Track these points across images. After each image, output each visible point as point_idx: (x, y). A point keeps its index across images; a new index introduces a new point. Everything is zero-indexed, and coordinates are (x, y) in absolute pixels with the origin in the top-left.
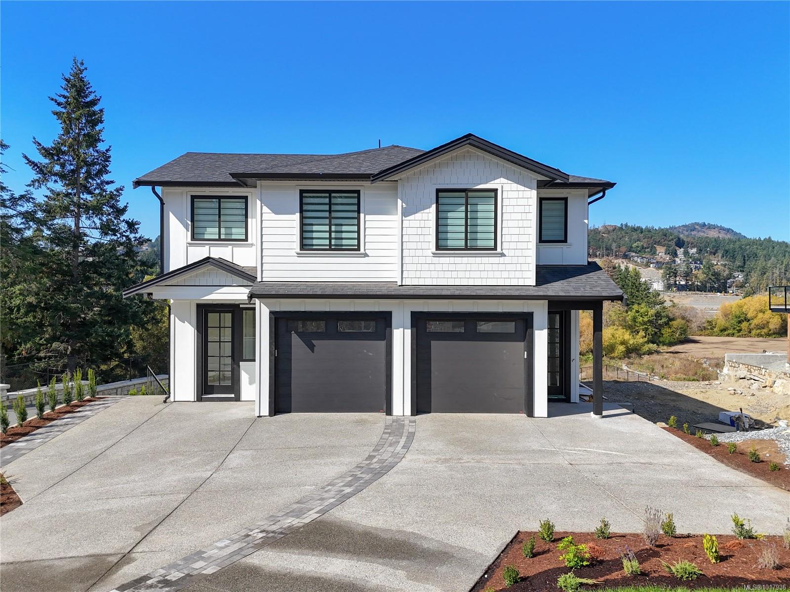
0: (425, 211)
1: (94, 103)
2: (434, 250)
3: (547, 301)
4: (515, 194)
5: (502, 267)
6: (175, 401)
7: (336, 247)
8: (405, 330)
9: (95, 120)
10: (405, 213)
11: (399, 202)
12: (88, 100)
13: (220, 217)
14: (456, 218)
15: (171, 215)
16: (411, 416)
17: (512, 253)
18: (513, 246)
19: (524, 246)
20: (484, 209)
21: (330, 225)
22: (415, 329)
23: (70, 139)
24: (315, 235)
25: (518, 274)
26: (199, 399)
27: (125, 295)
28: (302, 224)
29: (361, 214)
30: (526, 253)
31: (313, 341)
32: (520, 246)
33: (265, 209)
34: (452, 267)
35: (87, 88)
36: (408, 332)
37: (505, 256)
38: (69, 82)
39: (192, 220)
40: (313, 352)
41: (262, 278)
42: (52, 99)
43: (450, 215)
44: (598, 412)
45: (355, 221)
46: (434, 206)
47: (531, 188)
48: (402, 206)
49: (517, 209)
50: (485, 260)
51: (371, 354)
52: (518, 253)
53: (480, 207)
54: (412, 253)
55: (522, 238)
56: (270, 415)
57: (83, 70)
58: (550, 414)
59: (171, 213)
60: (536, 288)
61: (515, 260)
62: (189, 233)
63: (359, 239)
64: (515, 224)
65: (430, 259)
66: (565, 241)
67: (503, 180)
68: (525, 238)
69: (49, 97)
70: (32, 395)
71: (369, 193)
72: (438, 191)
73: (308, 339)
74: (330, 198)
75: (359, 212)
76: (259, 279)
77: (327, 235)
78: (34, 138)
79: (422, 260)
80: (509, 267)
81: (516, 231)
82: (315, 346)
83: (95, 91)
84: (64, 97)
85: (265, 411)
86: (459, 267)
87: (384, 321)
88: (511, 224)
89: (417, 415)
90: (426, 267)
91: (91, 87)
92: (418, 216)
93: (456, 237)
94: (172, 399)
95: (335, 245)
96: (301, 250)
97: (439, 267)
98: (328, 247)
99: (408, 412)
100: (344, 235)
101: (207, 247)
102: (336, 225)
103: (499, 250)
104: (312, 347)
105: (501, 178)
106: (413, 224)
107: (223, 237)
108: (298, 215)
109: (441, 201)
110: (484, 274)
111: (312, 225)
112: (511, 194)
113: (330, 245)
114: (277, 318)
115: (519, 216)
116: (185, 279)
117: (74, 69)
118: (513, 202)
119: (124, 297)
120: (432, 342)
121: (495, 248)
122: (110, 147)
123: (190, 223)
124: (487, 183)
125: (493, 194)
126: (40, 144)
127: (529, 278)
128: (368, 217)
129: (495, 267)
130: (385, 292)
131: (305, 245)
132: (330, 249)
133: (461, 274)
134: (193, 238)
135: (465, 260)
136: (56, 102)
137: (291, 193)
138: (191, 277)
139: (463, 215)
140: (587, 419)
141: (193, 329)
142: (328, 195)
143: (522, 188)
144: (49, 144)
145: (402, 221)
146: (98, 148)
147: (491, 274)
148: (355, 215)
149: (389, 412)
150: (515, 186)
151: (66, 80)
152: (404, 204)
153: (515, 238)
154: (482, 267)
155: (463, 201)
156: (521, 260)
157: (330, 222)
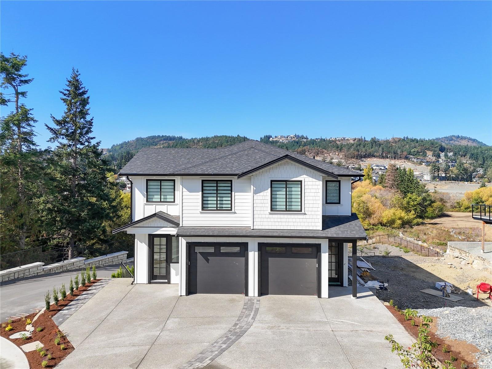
0: (265, 191)
1: (84, 93)
2: (269, 211)
3: (328, 239)
4: (311, 183)
5: (305, 220)
6: (137, 284)
7: (219, 209)
8: (255, 252)
9: (85, 102)
10: (255, 192)
11: (252, 186)
12: (81, 91)
13: (161, 190)
14: (281, 195)
15: (136, 189)
16: (258, 296)
17: (310, 213)
18: (310, 209)
19: (316, 209)
20: (295, 190)
21: (217, 197)
22: (260, 252)
23: (71, 115)
24: (209, 202)
25: (313, 224)
26: (150, 282)
27: (113, 233)
28: (203, 197)
29: (233, 192)
30: (317, 213)
31: (208, 257)
32: (314, 209)
33: (184, 190)
34: (279, 220)
35: (80, 85)
36: (257, 253)
37: (306, 215)
38: (70, 83)
39: (147, 192)
40: (208, 263)
41: (182, 225)
42: (61, 92)
43: (278, 193)
44: (355, 296)
45: (230, 195)
46: (270, 189)
47: (319, 180)
48: (253, 189)
49: (313, 191)
50: (296, 216)
51: (238, 264)
52: (313, 213)
53: (293, 189)
54: (259, 212)
55: (315, 205)
56: (187, 295)
57: (78, 75)
58: (330, 296)
59: (136, 188)
60: (322, 232)
61: (311, 217)
62: (145, 199)
63: (231, 204)
64: (311, 198)
65: (268, 216)
66: (339, 203)
67: (305, 176)
68: (317, 206)
69: (59, 91)
70: (55, 268)
71: (236, 182)
72: (272, 181)
73: (206, 255)
74: (217, 183)
75: (232, 191)
76: (181, 225)
77: (215, 202)
78: (51, 115)
79: (264, 216)
80: (308, 220)
81: (312, 202)
82: (209, 260)
83: (85, 87)
84: (68, 90)
85: (184, 293)
86: (283, 220)
87: (244, 247)
88: (309, 198)
89: (261, 296)
90: (265, 220)
91: (83, 84)
92: (262, 194)
93: (281, 204)
94: (135, 282)
95: (220, 207)
96: (202, 210)
97: (272, 220)
98: (216, 209)
99: (256, 294)
100: (224, 202)
101: (154, 205)
102: (220, 197)
103: (303, 212)
104: (208, 260)
105: (304, 175)
106: (259, 198)
107: (162, 200)
108: (201, 193)
109: (273, 186)
110: (295, 224)
111: (208, 197)
112: (309, 183)
113: (217, 207)
114: (190, 247)
115: (313, 194)
116: (143, 224)
117: (73, 74)
118: (310, 187)
119: (113, 234)
120: (269, 258)
121: (301, 211)
122: (93, 117)
123: (146, 193)
124: (297, 178)
125: (300, 183)
126: (54, 118)
127: (319, 226)
128: (236, 194)
129: (301, 220)
130: (244, 234)
131: (204, 208)
132: (217, 210)
133: (284, 224)
134: (147, 201)
135: (286, 216)
136: (63, 93)
137: (197, 182)
138: (146, 222)
139: (284, 193)
140: (349, 299)
141: (147, 246)
142: (216, 182)
143: (315, 180)
144: (60, 118)
145: (253, 196)
146: (86, 119)
147: (299, 224)
148: (230, 192)
149: (247, 294)
150: (311, 179)
151: (69, 81)
152: (254, 188)
153: (311, 205)
154: (294, 220)
155: (284, 186)
156: (315, 217)
157: (217, 195)
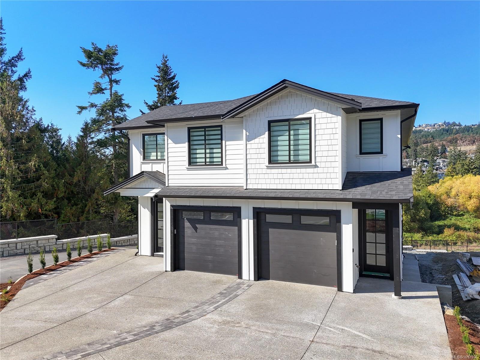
0: (261, 137)
1: (173, 78)
2: (267, 164)
3: (352, 202)
4: (325, 120)
6: (141, 255)
8: (250, 220)
10: (248, 139)
11: (244, 131)
13: (157, 146)
14: (283, 141)
15: (133, 146)
16: (254, 281)
17: (323, 165)
18: (324, 159)
19: (332, 159)
20: (303, 132)
21: (205, 149)
22: (256, 220)
23: (161, 99)
24: (198, 156)
25: (328, 181)
26: (153, 255)
27: (105, 194)
28: (190, 149)
29: (223, 141)
30: (333, 164)
31: (197, 225)
32: (329, 159)
33: (169, 140)
34: (280, 176)
36: (251, 222)
37: (318, 167)
38: (160, 68)
39: (144, 149)
40: (197, 232)
41: (168, 184)
42: (153, 79)
43: (279, 138)
44: (398, 294)
45: (219, 146)
46: (267, 133)
47: (337, 115)
48: (246, 134)
49: (327, 131)
50: (303, 170)
51: (230, 235)
52: (328, 165)
53: (300, 132)
54: (253, 166)
55: (330, 153)
56: (171, 271)
57: (167, 61)
60: (341, 192)
61: (326, 170)
62: (142, 157)
63: (222, 157)
64: (325, 143)
65: (264, 171)
66: (381, 152)
67: (315, 111)
68: (334, 153)
69: (151, 78)
71: (228, 126)
72: (270, 122)
73: (194, 223)
74: (205, 131)
75: (222, 139)
77: (203, 156)
78: (145, 101)
79: (260, 171)
80: (321, 176)
81: (326, 148)
83: (173, 71)
84: (159, 77)
85: (169, 269)
86: (285, 176)
87: (237, 212)
88: (322, 143)
89: (258, 280)
90: (262, 176)
92: (257, 140)
93: (283, 155)
94: (139, 254)
96: (189, 166)
97: (271, 176)
98: (204, 164)
99: (252, 277)
101: (151, 164)
103: (313, 163)
104: (196, 229)
105: (315, 109)
106: (254, 146)
107: (159, 158)
108: (187, 143)
109: (272, 129)
110: (303, 181)
111: (196, 149)
112: (322, 121)
113: (206, 162)
115: (328, 137)
117: (163, 61)
118: (324, 126)
120: (269, 229)
121: (310, 162)
122: (182, 101)
123: (142, 150)
124: (304, 114)
125: (308, 121)
126: (147, 104)
127: (337, 183)
128: (228, 143)
129: (311, 176)
130: (232, 195)
131: (192, 162)
132: (206, 165)
133: (286, 181)
134: (144, 159)
135: (289, 171)
136: (155, 80)
137: (182, 130)
139: (287, 138)
141: (149, 213)
142: (204, 129)
143: (330, 115)
144: (151, 103)
145: (246, 144)
146: (175, 103)
147: (308, 181)
148: (219, 141)
149: (240, 277)
150: (325, 114)
151: (158, 67)
152: (247, 133)
153: (325, 154)
154: (301, 176)
155: (287, 128)
156: (331, 170)
157: (205, 147)
